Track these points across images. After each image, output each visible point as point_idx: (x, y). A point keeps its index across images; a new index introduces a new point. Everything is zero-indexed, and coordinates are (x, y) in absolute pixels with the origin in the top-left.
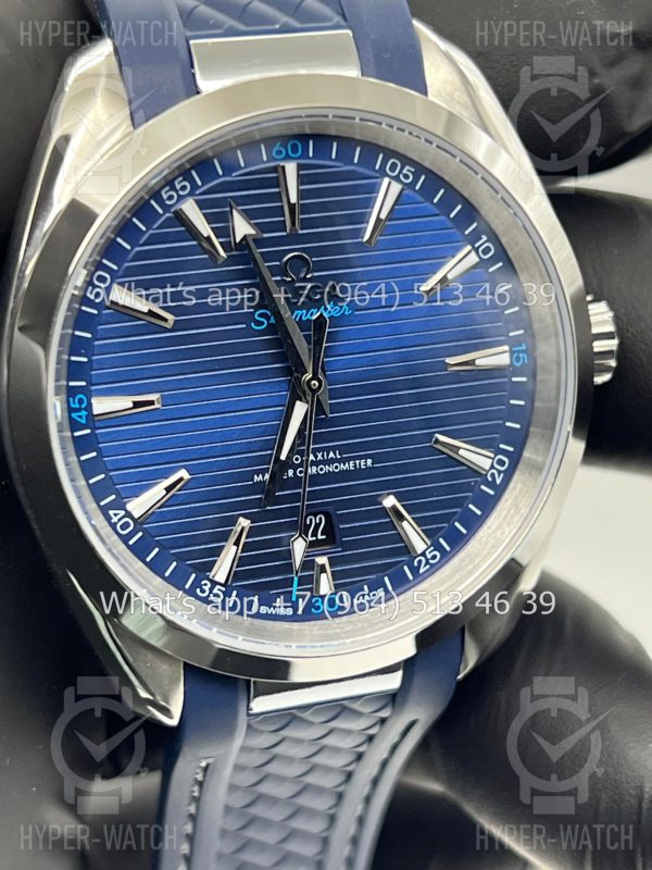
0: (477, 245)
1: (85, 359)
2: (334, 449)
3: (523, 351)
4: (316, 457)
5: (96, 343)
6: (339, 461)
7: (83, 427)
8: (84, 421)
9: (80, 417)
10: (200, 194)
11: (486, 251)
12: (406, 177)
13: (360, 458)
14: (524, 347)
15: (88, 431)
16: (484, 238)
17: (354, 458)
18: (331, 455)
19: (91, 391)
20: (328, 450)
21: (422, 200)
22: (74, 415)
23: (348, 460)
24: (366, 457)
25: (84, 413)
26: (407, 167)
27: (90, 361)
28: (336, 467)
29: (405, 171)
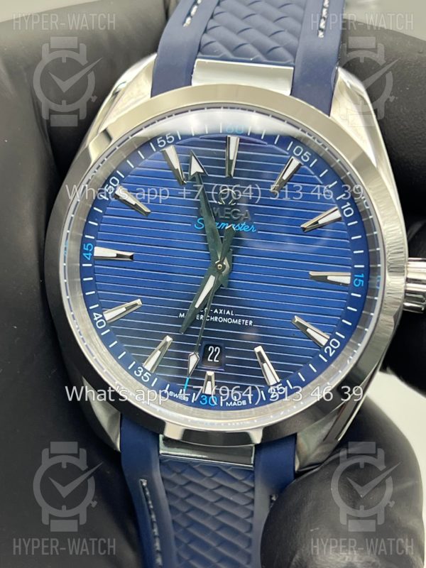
0: (343, 208)
1: (96, 224)
2: (230, 309)
3: (362, 279)
4: (219, 311)
5: (104, 216)
6: (233, 317)
7: (88, 262)
8: (89, 259)
9: (88, 256)
10: (178, 145)
11: (349, 212)
12: (305, 158)
13: (245, 318)
14: (362, 276)
15: (90, 265)
16: (348, 204)
17: (242, 318)
18: (228, 312)
19: (96, 243)
20: (227, 309)
21: (313, 173)
22: (84, 254)
23: (238, 318)
24: (249, 319)
25: (90, 254)
26: (307, 152)
27: (99, 226)
28: (230, 321)
29: (305, 154)
